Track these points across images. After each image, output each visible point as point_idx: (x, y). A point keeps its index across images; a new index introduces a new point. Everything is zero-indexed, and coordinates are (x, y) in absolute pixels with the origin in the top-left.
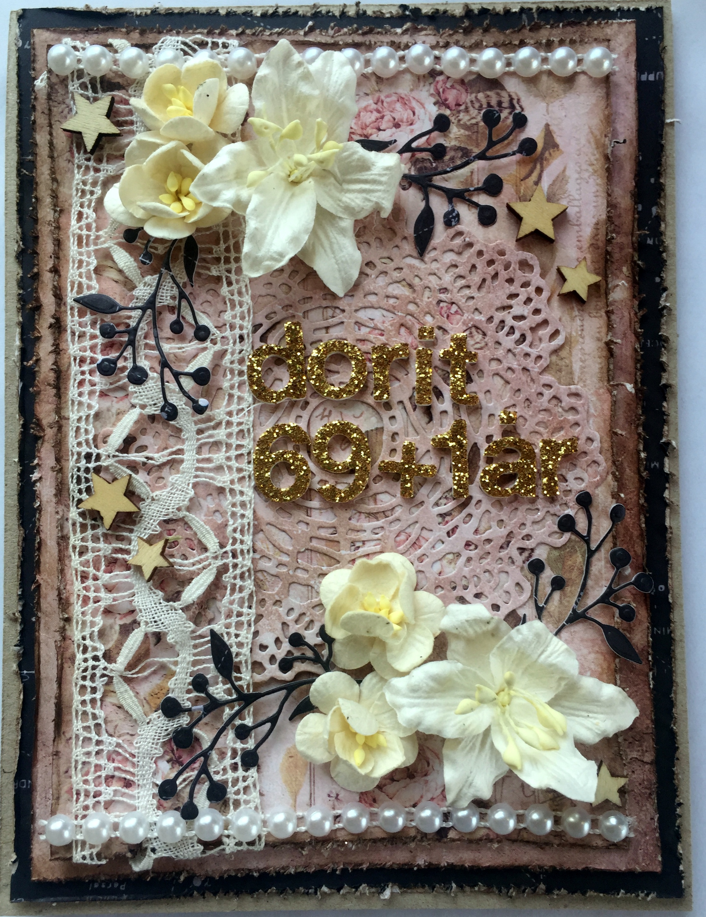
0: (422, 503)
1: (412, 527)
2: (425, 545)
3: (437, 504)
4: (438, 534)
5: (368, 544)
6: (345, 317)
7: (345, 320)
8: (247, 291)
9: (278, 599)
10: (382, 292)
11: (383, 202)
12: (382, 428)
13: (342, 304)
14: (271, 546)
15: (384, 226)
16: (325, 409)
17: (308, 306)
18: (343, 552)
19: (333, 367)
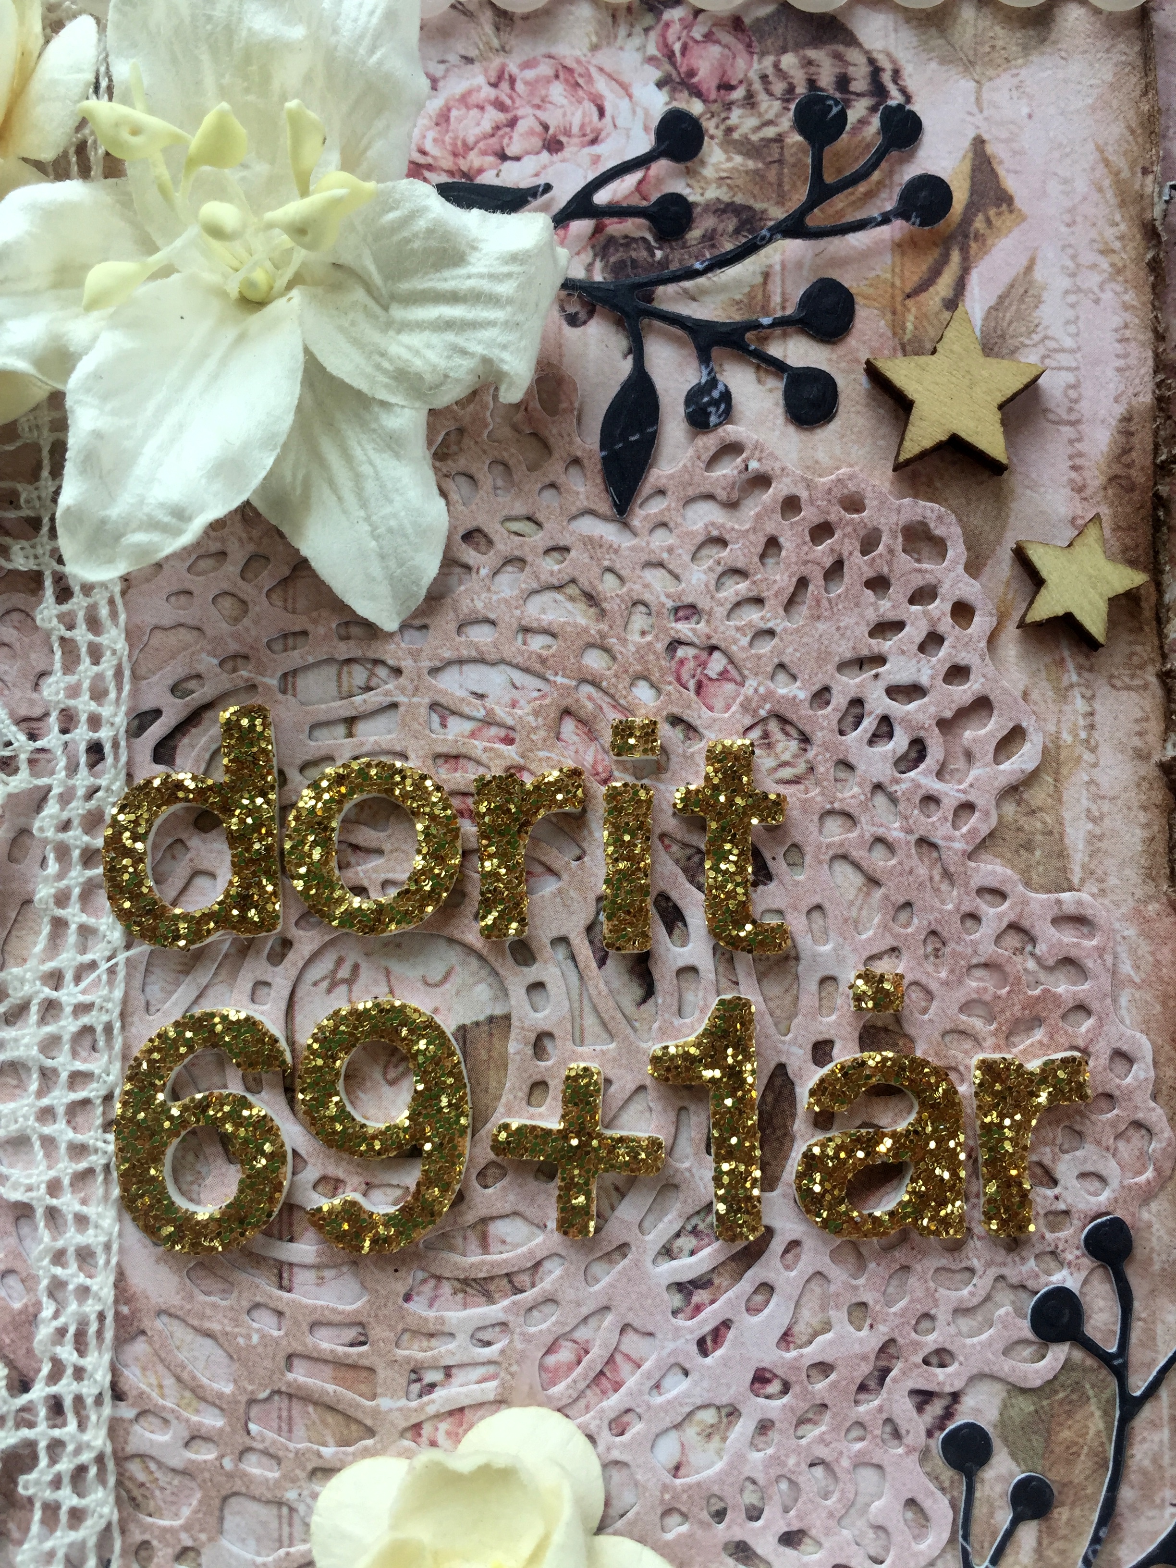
0: (623, 1249)
1: (593, 1322)
2: (632, 1381)
3: (668, 1252)
4: (670, 1346)
5: (459, 1376)
6: (403, 690)
7: (401, 699)
8: (114, 614)
9: (189, 1543)
10: (508, 618)
11: (506, 356)
12: (507, 1018)
13: (392, 652)
14: (169, 1382)
15: (515, 428)
16: (340, 962)
17: (295, 658)
18: (384, 1403)
19: (365, 836)
